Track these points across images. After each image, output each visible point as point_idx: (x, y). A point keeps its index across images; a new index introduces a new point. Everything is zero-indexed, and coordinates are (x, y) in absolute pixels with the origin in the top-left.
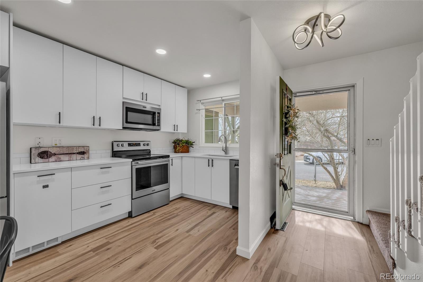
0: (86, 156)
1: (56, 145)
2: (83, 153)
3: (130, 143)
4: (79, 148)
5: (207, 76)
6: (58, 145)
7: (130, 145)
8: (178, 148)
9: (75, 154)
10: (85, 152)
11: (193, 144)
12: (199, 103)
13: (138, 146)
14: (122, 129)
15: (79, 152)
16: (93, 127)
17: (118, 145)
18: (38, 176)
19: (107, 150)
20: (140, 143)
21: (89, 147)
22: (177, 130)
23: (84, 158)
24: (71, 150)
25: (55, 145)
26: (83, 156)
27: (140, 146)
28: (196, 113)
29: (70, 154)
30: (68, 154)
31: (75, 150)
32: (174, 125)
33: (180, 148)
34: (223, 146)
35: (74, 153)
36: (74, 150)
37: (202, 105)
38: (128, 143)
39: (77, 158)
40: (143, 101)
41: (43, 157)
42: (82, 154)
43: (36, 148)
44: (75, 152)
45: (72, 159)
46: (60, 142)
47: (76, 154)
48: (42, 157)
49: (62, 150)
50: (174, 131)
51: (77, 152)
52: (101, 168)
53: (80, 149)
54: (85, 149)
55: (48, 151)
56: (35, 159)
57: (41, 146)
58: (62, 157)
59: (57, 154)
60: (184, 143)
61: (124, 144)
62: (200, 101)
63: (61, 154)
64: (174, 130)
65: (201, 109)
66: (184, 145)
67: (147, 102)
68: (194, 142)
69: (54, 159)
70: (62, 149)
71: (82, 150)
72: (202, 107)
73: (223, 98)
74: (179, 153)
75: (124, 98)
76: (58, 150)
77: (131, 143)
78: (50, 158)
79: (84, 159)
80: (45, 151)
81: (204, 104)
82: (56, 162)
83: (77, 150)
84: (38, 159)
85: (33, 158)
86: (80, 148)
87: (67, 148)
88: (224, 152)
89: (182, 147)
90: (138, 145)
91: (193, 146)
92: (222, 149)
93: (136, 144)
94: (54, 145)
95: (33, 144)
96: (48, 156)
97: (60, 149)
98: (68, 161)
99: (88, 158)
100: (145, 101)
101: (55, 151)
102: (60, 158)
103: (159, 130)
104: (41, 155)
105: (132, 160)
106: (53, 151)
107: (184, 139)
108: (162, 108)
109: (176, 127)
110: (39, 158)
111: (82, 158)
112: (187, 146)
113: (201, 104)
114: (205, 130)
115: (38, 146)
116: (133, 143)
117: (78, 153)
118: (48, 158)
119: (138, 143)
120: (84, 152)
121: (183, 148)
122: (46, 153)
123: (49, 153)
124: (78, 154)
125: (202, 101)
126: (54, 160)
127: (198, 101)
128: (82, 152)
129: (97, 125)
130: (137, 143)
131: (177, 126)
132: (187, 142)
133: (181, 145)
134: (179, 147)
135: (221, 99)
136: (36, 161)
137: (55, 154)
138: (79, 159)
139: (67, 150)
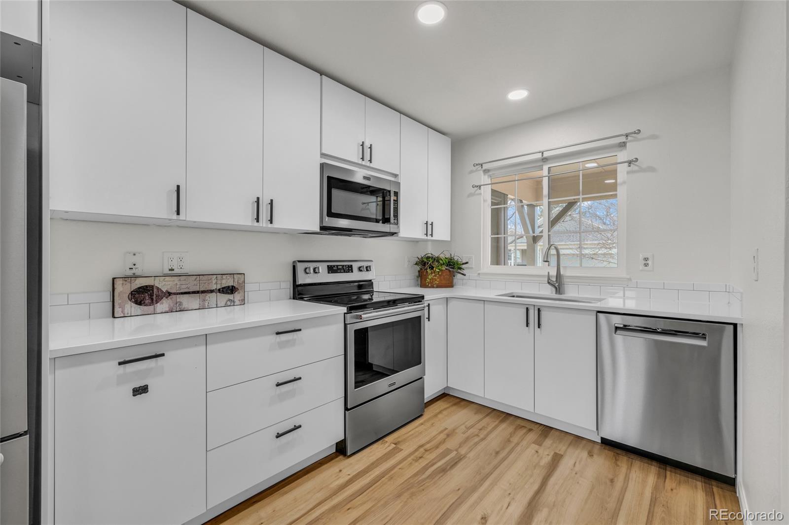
0: (237, 297)
1: (172, 270)
2: (231, 290)
3: (331, 266)
4: (222, 279)
5: (518, 95)
6: (177, 271)
7: (331, 270)
8: (430, 277)
9: (214, 294)
10: (236, 287)
11: (463, 266)
12: (477, 170)
13: (349, 272)
15: (223, 288)
16: (256, 224)
17: (306, 269)
18: (120, 364)
19: (283, 282)
20: (351, 266)
21: (244, 274)
22: (432, 235)
23: (234, 302)
24: (205, 283)
25: (170, 270)
26: (231, 297)
27: (352, 272)
28: (471, 195)
29: (203, 292)
30: (198, 292)
31: (214, 282)
32: (427, 223)
33: (435, 276)
34: (549, 273)
35: (212, 291)
36: (212, 282)
37: (484, 175)
38: (328, 266)
39: (218, 303)
40: (364, 163)
41: (141, 302)
42: (229, 293)
43: (125, 278)
44: (214, 287)
45: (206, 304)
46: (181, 264)
47: (216, 293)
48: (139, 300)
49: (184, 282)
50: (425, 237)
51: (219, 287)
52: (278, 333)
53: (224, 281)
54: (236, 281)
55: (152, 287)
56: (122, 307)
57: (138, 272)
58: (186, 301)
59: (175, 294)
60: (444, 264)
61: (320, 268)
62: (482, 165)
63: (182, 293)
64: (427, 234)
65: (482, 184)
66: (444, 269)
67: (372, 165)
68: (467, 263)
69: (167, 306)
70: (185, 280)
71: (228, 282)
72: (485, 179)
73: (546, 155)
74: (432, 287)
75: (323, 155)
76: (175, 283)
77: (334, 266)
78: (158, 304)
79: (232, 303)
80: (147, 286)
81: (491, 173)
82: (172, 312)
83: (219, 282)
84: (131, 307)
85: (119, 304)
86: (224, 277)
87: (197, 278)
88: (554, 289)
89: (440, 273)
90: (349, 269)
91: (464, 272)
92: (546, 279)
93: (344, 267)
94: (167, 271)
95: (118, 267)
96: (152, 299)
97: (180, 280)
98: (199, 309)
99: (243, 302)
100: (368, 164)
101: (169, 287)
102: (181, 303)
103: (396, 233)
104: (137, 296)
105: (346, 308)
106: (164, 285)
107: (442, 256)
108: (402, 180)
109: (430, 227)
110: (134, 305)
111: (229, 303)
112: (450, 271)
113: (482, 172)
114: (492, 235)
115: (130, 273)
116: (337, 266)
117: (221, 290)
118: (152, 302)
119: (348, 266)
120: (232, 286)
121: (442, 277)
122: (149, 291)
123: (155, 290)
124: (220, 293)
125: (485, 167)
126: (167, 309)
127: (477, 165)
128: (229, 287)
129: (264, 221)
130: (346, 266)
131: (432, 224)
132: (449, 262)
133: (437, 270)
134: (432, 273)
135: (539, 156)
136: (126, 311)
137: (170, 294)
138: (223, 304)
139: (195, 282)
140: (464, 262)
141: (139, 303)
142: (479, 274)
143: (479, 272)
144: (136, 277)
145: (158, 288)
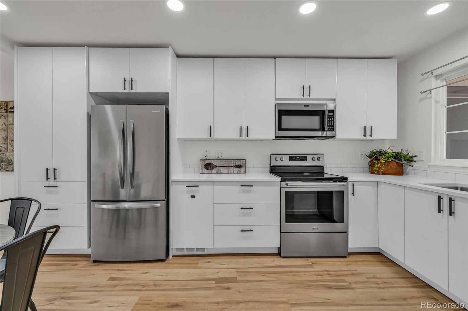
0: (242, 170)
1: (218, 157)
2: (239, 166)
3: (292, 157)
4: (236, 162)
6: (220, 158)
7: (291, 159)
8: (376, 166)
9: (233, 168)
10: (242, 165)
12: (427, 78)
13: (304, 161)
14: (274, 138)
15: (236, 165)
16: (241, 138)
19: (265, 164)
20: (306, 157)
21: (245, 160)
22: (371, 136)
23: (241, 172)
24: (229, 163)
26: (239, 169)
27: (307, 160)
29: (228, 166)
30: (226, 166)
31: (233, 163)
32: (365, 128)
33: (382, 166)
35: (232, 166)
37: (437, 79)
38: (290, 157)
39: (234, 171)
40: (304, 97)
42: (239, 168)
43: (203, 160)
44: (233, 165)
45: (230, 172)
46: (222, 155)
49: (221, 162)
50: (363, 138)
51: (234, 165)
53: (237, 163)
54: (242, 162)
55: (211, 163)
56: (202, 170)
58: (222, 169)
59: (218, 166)
60: (391, 157)
61: (283, 158)
62: (432, 73)
63: (221, 167)
64: (365, 136)
65: (433, 88)
66: (389, 160)
67: (311, 97)
68: (415, 156)
71: (238, 163)
72: (437, 83)
74: (378, 174)
75: (277, 99)
76: (218, 162)
77: (294, 157)
78: (213, 170)
79: (240, 172)
80: (209, 163)
82: (217, 173)
83: (235, 163)
86: (237, 161)
87: (226, 161)
89: (386, 164)
90: (304, 159)
93: (301, 158)
95: (202, 157)
96: (211, 168)
98: (227, 173)
99: (245, 172)
100: (308, 97)
103: (334, 136)
104: (206, 166)
105: (280, 179)
106: (215, 163)
107: (389, 151)
109: (369, 130)
110: (205, 169)
111: (239, 172)
113: (432, 79)
115: (205, 158)
116: (296, 157)
119: (304, 157)
120: (240, 165)
121: (389, 167)
122: (210, 165)
123: (212, 165)
126: (216, 172)
127: (425, 74)
128: (239, 165)
129: (245, 136)
130: (302, 157)
131: (371, 128)
132: (397, 155)
133: (384, 161)
134: (378, 164)
136: (203, 172)
137: (217, 166)
138: (236, 172)
139: (225, 163)
140: (413, 155)
141: (207, 169)
142: (429, 166)
143: (429, 164)
144: (207, 159)
145: (213, 164)
